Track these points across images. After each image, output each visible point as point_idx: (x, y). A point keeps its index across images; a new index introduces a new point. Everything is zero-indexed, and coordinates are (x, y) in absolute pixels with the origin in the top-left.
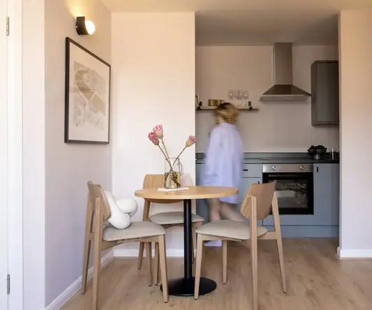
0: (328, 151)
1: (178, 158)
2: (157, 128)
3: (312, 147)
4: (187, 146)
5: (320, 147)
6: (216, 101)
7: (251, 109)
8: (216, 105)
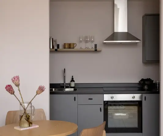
0: (154, 82)
1: (30, 103)
2: (14, 78)
3: (142, 80)
4: (37, 94)
5: (149, 80)
6: (70, 45)
7: (96, 50)
8: (70, 48)
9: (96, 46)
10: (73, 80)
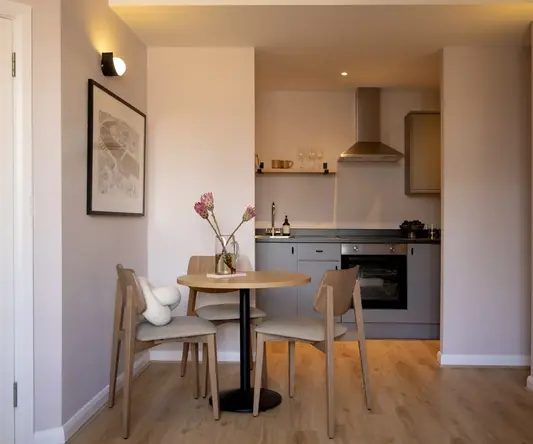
0: (426, 228)
1: (232, 235)
2: (205, 197)
3: (406, 223)
4: (244, 221)
5: (416, 223)
6: (282, 162)
7: (327, 172)
8: (282, 167)
9: (325, 165)
10: (286, 223)
